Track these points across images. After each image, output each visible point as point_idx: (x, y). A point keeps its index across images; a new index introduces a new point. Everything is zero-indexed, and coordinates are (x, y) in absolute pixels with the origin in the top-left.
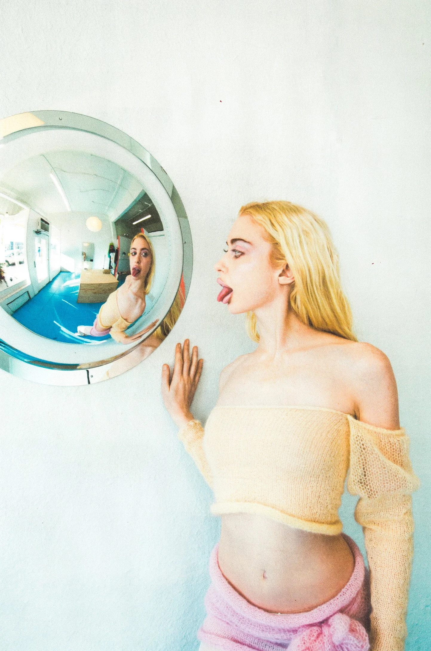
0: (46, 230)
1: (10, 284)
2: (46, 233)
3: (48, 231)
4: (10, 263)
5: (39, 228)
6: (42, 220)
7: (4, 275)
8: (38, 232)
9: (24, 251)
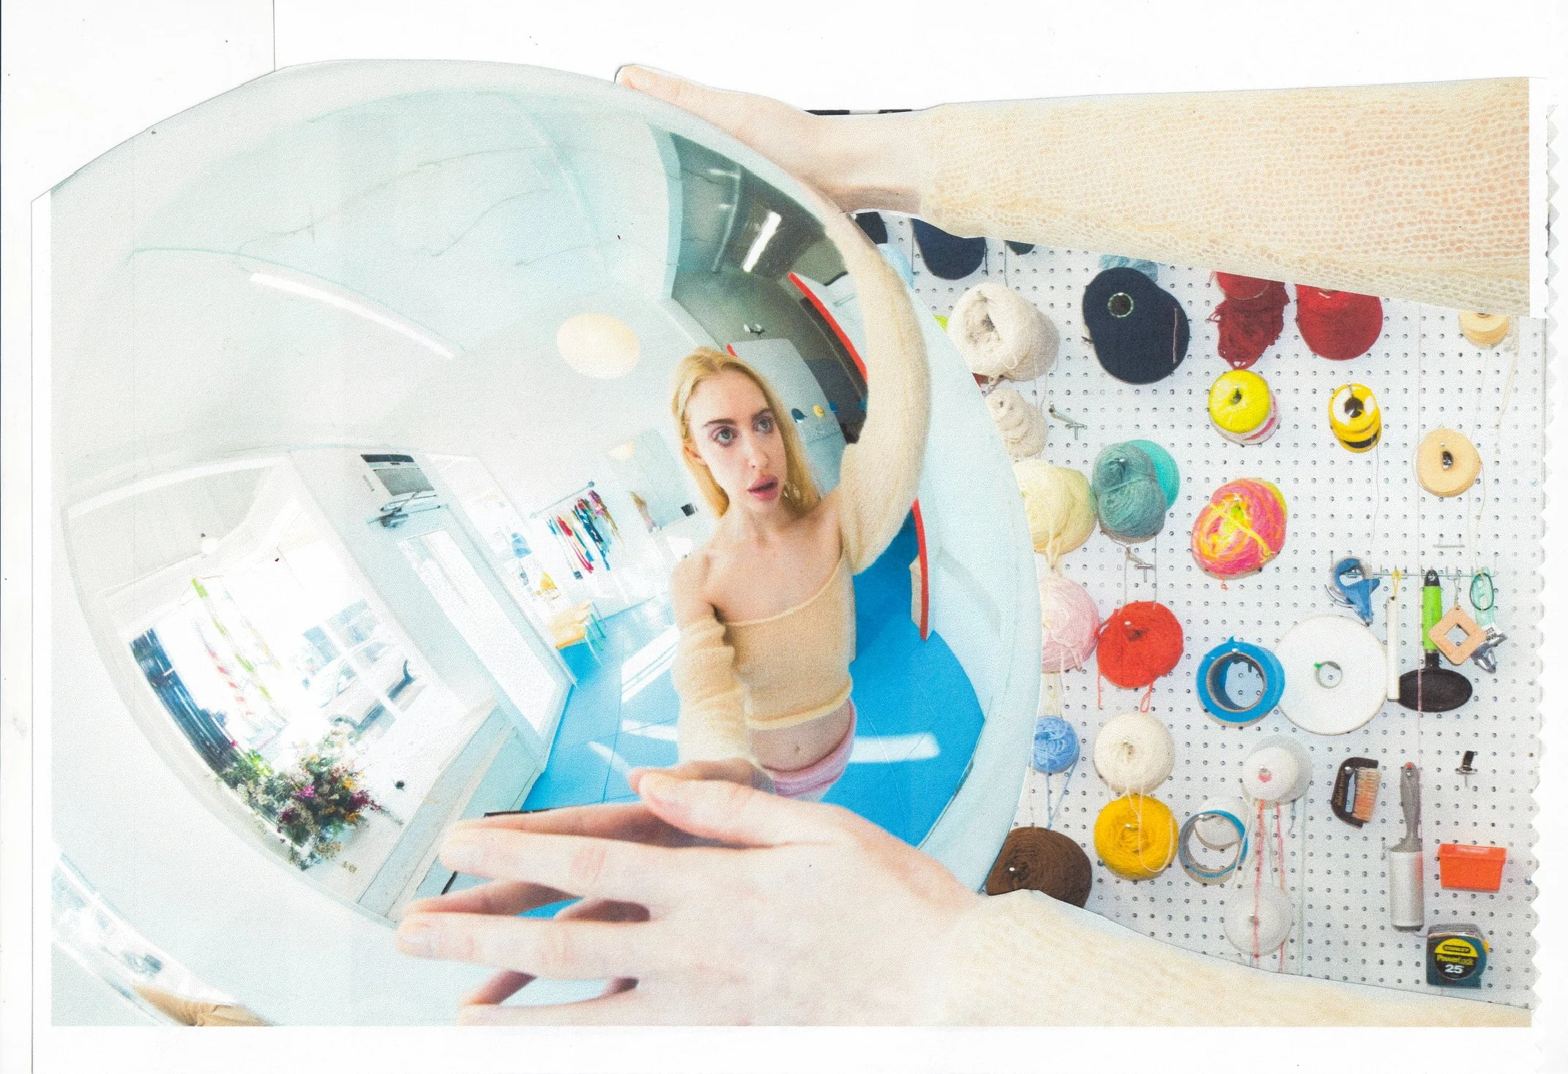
0: (419, 487)
1: (404, 805)
2: (422, 500)
3: (431, 489)
4: (359, 722)
5: (384, 499)
6: (369, 459)
7: (356, 787)
8: (388, 519)
9: (385, 632)
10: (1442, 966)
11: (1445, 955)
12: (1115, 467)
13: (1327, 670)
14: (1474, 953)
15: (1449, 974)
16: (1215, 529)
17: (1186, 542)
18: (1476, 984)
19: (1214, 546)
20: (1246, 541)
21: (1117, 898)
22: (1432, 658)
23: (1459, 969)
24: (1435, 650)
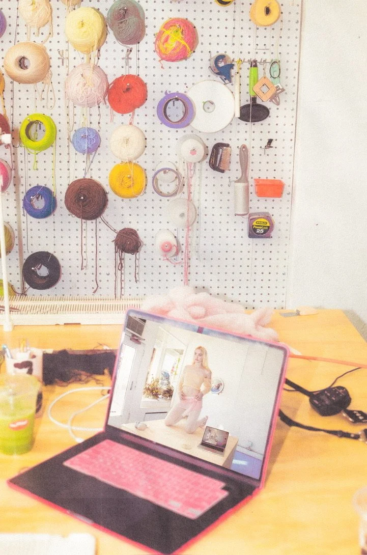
10: (255, 230)
11: (257, 226)
12: (122, 11)
13: (208, 105)
14: (268, 225)
15: (257, 233)
16: (166, 40)
17: (153, 47)
18: (269, 237)
19: (166, 49)
20: (181, 47)
21: (115, 208)
22: (254, 99)
23: (262, 231)
24: (255, 96)
